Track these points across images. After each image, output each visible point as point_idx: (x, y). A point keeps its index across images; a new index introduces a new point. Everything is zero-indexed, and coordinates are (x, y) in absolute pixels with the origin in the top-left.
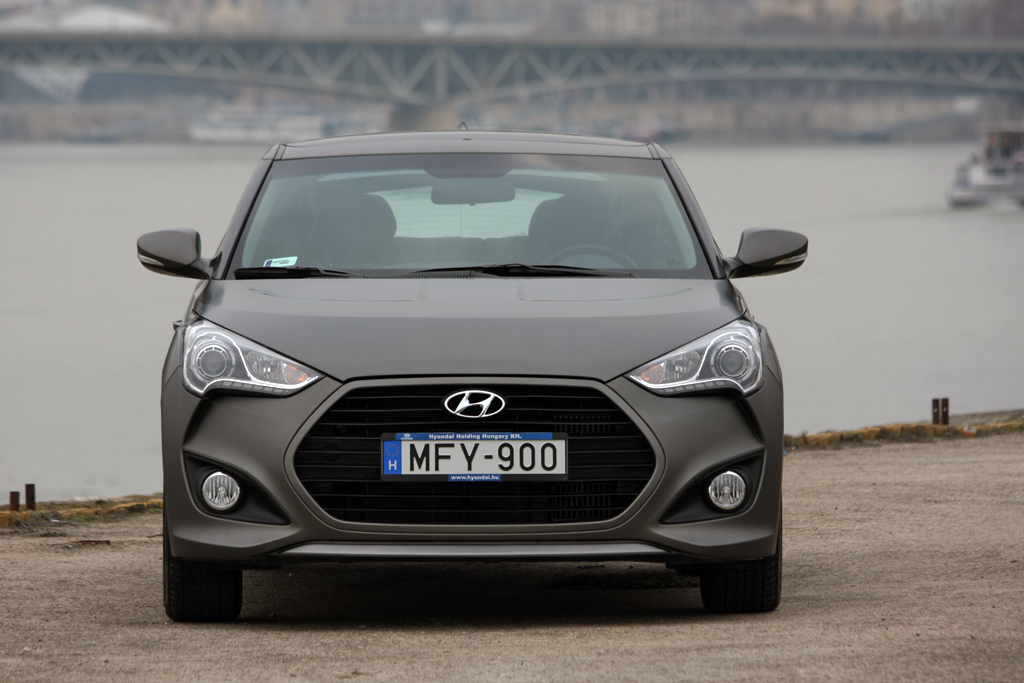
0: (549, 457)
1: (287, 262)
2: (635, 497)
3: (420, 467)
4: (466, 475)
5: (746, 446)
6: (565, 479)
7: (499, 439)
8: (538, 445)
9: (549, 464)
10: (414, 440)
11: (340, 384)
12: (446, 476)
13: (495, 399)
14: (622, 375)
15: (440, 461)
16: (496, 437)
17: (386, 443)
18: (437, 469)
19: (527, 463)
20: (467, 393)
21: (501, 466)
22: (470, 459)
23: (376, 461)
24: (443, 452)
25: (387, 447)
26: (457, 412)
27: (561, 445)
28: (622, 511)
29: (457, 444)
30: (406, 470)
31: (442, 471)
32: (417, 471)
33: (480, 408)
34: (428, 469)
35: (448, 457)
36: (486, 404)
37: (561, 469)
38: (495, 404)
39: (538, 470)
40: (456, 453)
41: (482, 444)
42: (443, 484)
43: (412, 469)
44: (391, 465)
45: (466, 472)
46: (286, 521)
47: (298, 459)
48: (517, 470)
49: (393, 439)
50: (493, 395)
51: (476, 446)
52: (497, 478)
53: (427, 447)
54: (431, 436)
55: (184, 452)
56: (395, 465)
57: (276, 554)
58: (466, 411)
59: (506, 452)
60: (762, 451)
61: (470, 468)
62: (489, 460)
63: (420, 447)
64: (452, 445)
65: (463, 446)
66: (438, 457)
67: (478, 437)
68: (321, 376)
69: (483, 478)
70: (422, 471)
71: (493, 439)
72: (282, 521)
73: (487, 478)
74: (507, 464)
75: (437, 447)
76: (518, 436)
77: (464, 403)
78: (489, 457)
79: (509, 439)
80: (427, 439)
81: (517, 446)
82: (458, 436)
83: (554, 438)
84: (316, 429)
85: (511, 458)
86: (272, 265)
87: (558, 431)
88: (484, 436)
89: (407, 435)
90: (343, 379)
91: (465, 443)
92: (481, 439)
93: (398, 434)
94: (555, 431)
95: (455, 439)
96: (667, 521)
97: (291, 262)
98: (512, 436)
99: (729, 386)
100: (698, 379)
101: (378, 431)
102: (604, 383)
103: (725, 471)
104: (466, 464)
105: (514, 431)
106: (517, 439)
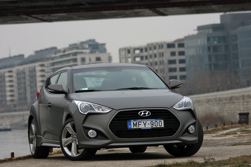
0: (160, 124)
1: (86, 89)
2: (177, 131)
3: (135, 126)
4: (144, 128)
5: (193, 121)
6: (164, 128)
7: (151, 120)
8: (158, 121)
9: (160, 125)
10: (134, 121)
11: (117, 111)
12: (141, 128)
13: (149, 112)
14: (171, 107)
15: (139, 125)
16: (150, 120)
17: (128, 122)
18: (139, 127)
19: (156, 125)
20: (143, 111)
21: (151, 126)
22: (145, 125)
23: (126, 126)
24: (139, 123)
25: (128, 123)
26: (141, 115)
27: (162, 121)
28: (174, 134)
29: (142, 122)
30: (132, 127)
31: (140, 127)
32: (135, 127)
33: (146, 115)
34: (137, 127)
35: (141, 124)
36: (147, 113)
37: (163, 126)
38: (149, 113)
39: (158, 126)
40: (142, 123)
41: (147, 121)
42: (140, 130)
43: (134, 127)
44: (129, 127)
45: (144, 127)
46: (108, 139)
47: (111, 126)
48: (154, 126)
49: (130, 121)
50: (148, 112)
51: (146, 122)
52: (151, 128)
53: (136, 122)
54: (137, 120)
55: (82, 126)
56: (130, 126)
57: (106, 146)
58: (143, 115)
59: (152, 123)
60: (196, 122)
61: (145, 126)
62: (149, 125)
63: (135, 123)
64: (141, 122)
65: (143, 122)
66: (139, 124)
67: (146, 120)
68: (112, 109)
69: (148, 128)
70: (136, 127)
71: (149, 120)
72: (107, 139)
73: (149, 128)
74: (152, 125)
75: (138, 122)
76: (154, 119)
77: (143, 114)
78: (149, 124)
79: (152, 120)
80: (136, 121)
81: (154, 122)
82: (142, 120)
83: (161, 120)
84: (113, 120)
85: (153, 124)
86: (83, 90)
87: (162, 118)
88: (148, 120)
89: (132, 120)
90: (117, 110)
91: (144, 121)
92: (147, 120)
93: (130, 120)
94: (161, 118)
95: (142, 121)
96: (183, 136)
97: (87, 89)
98: (153, 120)
99: (190, 109)
100: (184, 107)
101: (126, 120)
102: (169, 108)
103: (191, 126)
104: (144, 126)
105: (153, 119)
106: (154, 120)
